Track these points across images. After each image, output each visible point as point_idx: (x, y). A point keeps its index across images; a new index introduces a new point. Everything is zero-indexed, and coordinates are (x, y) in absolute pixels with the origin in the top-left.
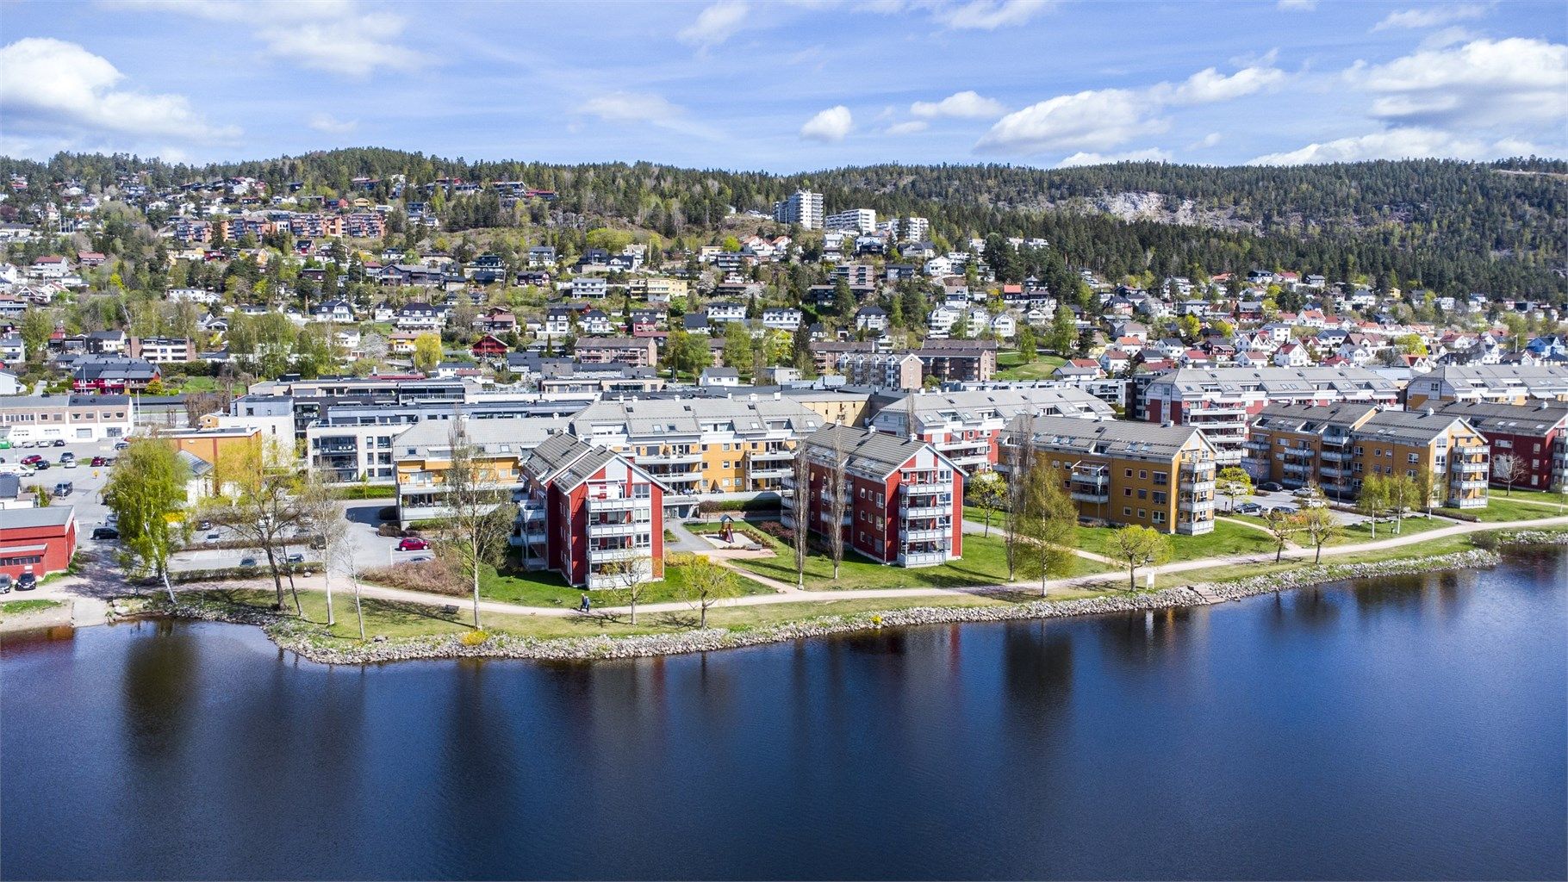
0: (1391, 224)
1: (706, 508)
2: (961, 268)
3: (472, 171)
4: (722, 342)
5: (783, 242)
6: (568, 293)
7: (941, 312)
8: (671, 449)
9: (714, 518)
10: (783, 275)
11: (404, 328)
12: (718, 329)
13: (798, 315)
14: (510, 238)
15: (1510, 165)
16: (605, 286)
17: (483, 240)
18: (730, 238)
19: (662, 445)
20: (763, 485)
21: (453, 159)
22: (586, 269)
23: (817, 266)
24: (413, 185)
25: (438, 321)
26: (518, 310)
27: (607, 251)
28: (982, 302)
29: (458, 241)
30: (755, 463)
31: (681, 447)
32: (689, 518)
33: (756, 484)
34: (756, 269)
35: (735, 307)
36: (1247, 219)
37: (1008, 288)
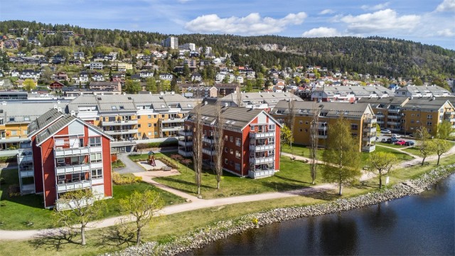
0: (341, 54)
1: (140, 147)
2: (224, 62)
3: (54, 28)
4: (145, 84)
5: (165, 53)
6: (88, 67)
7: (219, 75)
8: (121, 118)
9: (145, 152)
10: (166, 63)
11: (22, 79)
12: (143, 80)
13: (171, 76)
14: (67, 49)
15: (371, 38)
16: (102, 66)
17: (57, 50)
18: (147, 51)
19: (117, 116)
20: (167, 134)
21: (47, 24)
22: (95, 60)
23: (177, 61)
24: (31, 31)
25: (37, 77)
26: (69, 73)
27: (103, 54)
28: (231, 72)
29: (47, 49)
30: (164, 124)
31: (127, 117)
32: (132, 152)
33: (164, 134)
34: (156, 61)
35: (149, 73)
36: (301, 52)
37: (240, 68)
